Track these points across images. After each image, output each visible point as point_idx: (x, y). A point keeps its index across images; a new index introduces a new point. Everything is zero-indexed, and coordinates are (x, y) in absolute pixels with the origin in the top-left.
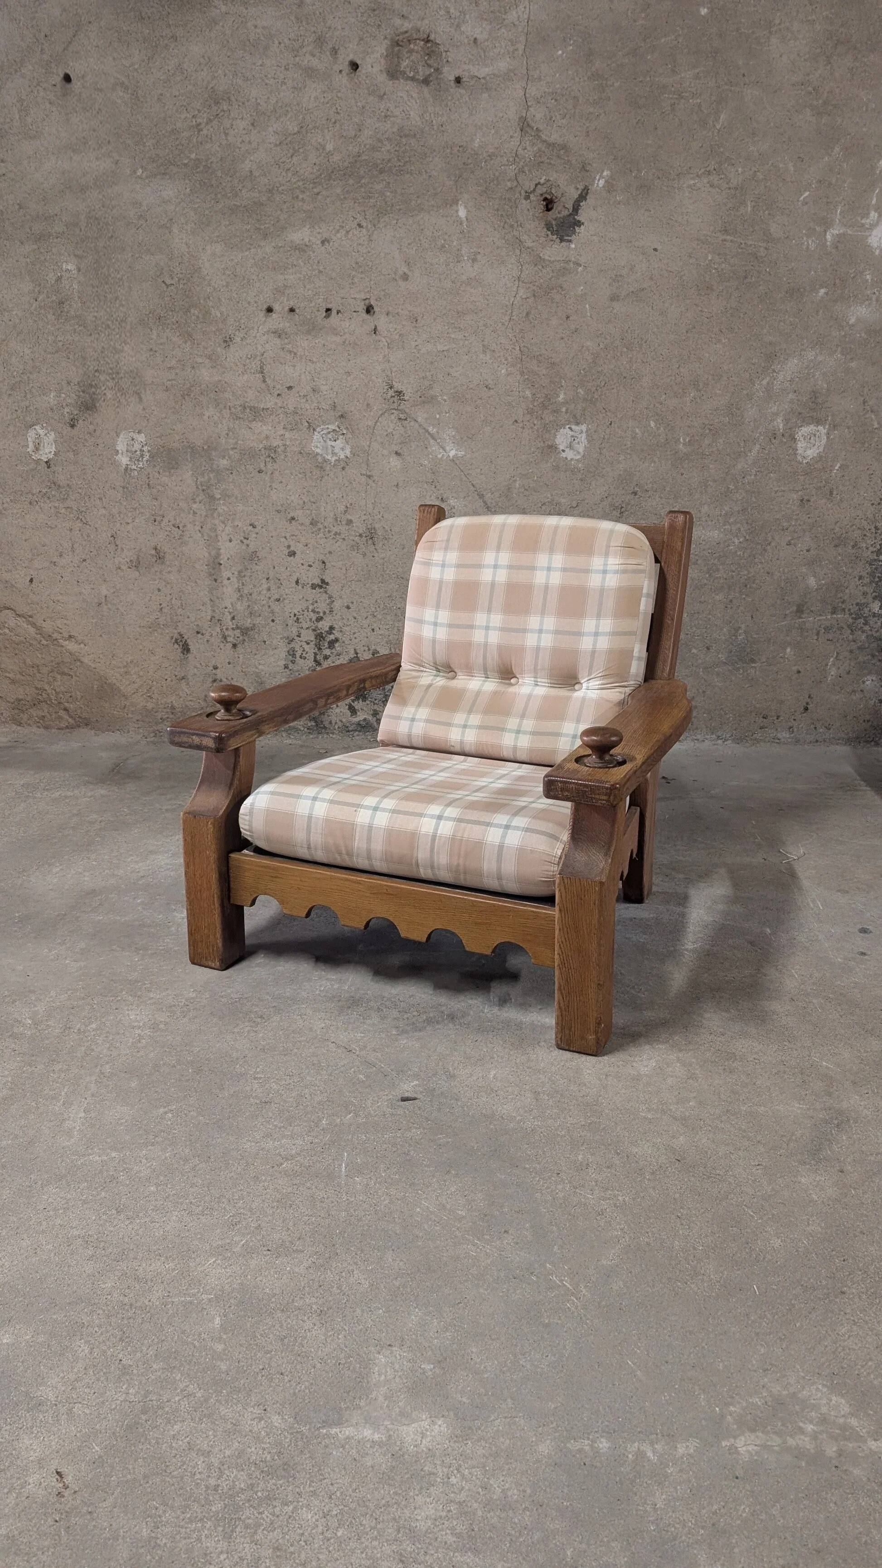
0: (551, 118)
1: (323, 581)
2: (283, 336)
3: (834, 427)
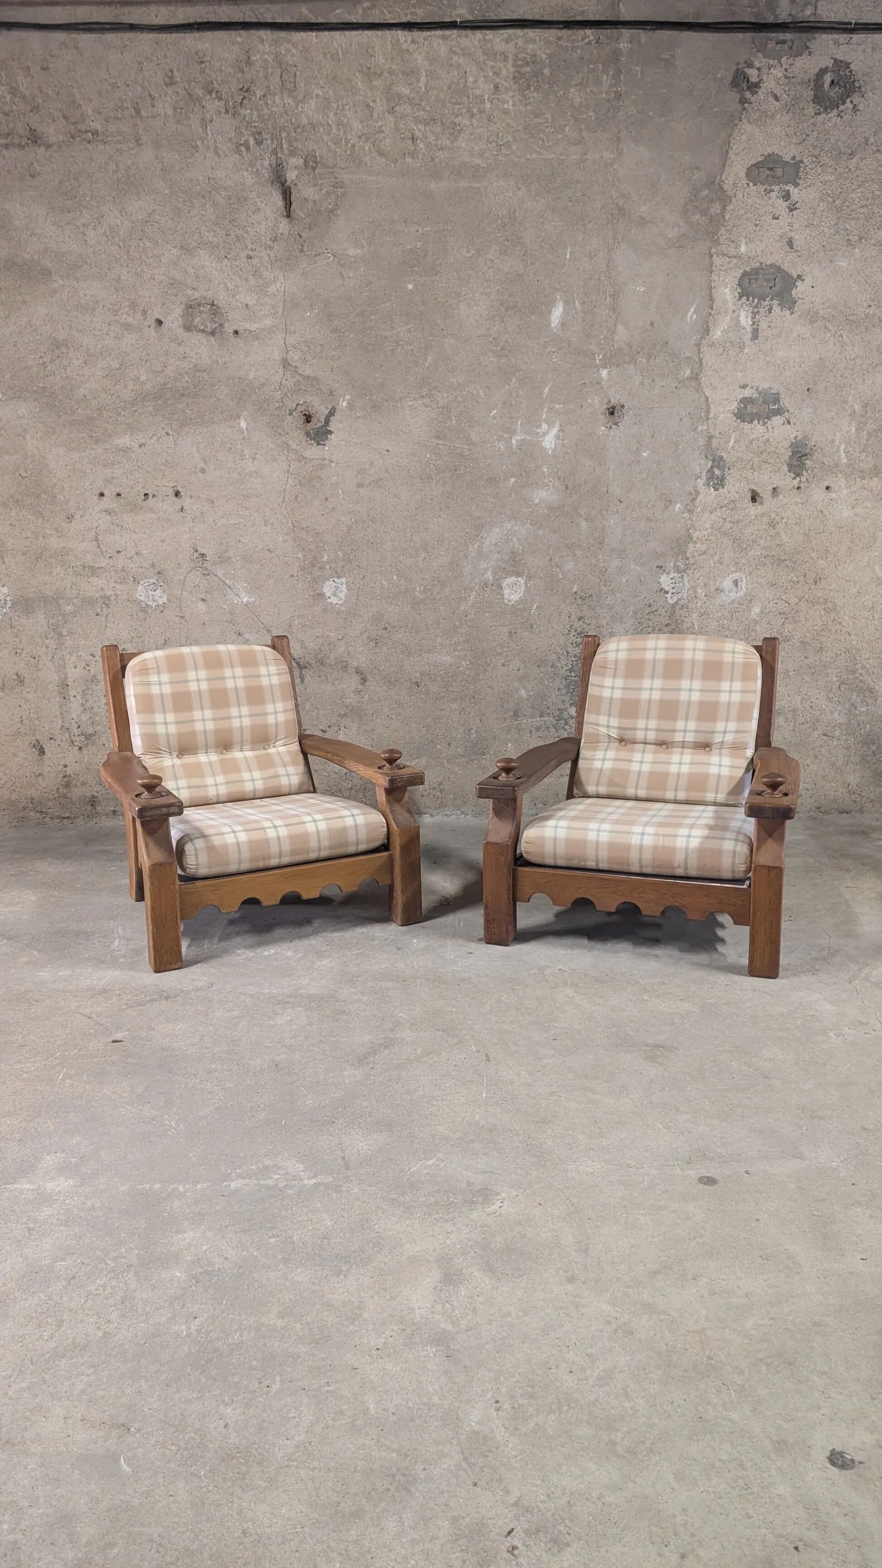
0: (305, 359)
2: (113, 514)
3: (530, 578)
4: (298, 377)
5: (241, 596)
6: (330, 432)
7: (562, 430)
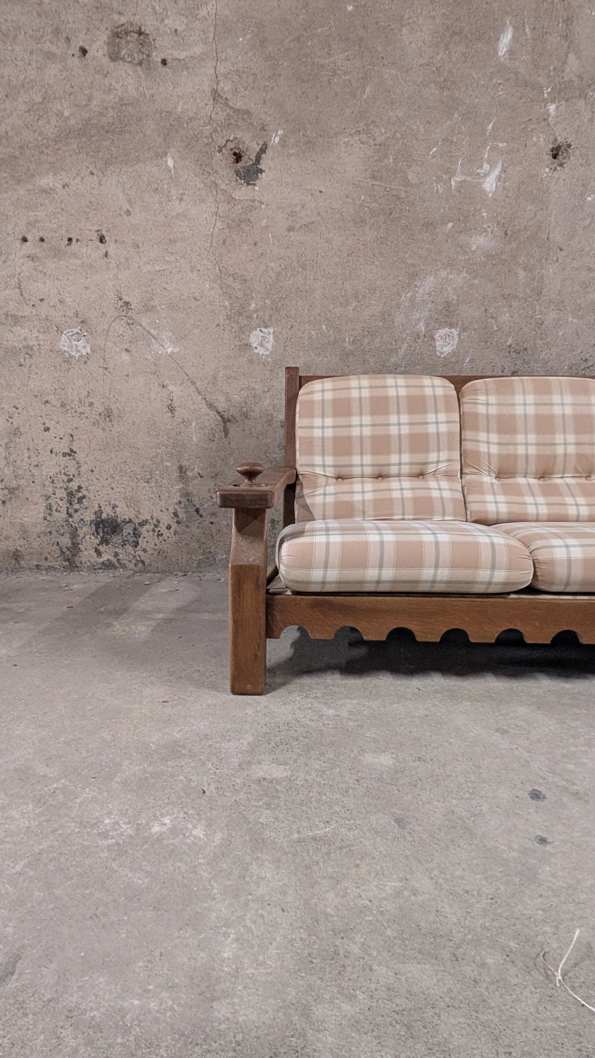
0: (236, 90)
1: (72, 450)
2: (35, 259)
3: (464, 329)
4: (228, 111)
5: (166, 346)
6: (261, 171)
7: (504, 171)
